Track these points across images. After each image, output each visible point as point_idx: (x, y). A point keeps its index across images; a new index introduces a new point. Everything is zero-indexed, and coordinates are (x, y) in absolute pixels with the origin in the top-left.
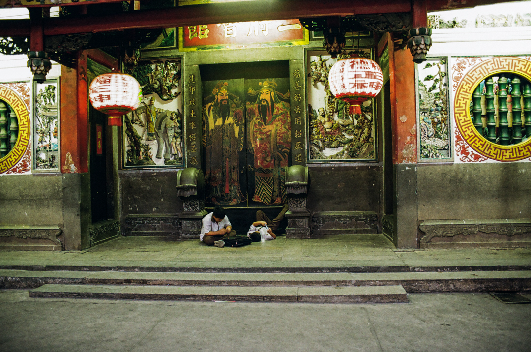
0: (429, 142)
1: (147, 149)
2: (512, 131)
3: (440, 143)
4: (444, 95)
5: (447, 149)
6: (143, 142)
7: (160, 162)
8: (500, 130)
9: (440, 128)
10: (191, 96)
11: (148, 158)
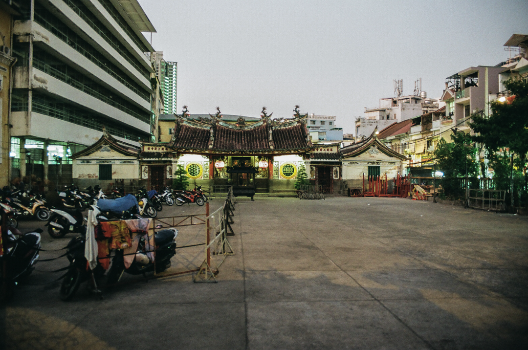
0: (275, 176)
1: (220, 174)
2: (289, 174)
3: (277, 176)
4: (278, 168)
5: (278, 177)
6: (219, 172)
7: (223, 177)
8: (287, 174)
9: (277, 173)
10: (230, 163)
11: (220, 176)
